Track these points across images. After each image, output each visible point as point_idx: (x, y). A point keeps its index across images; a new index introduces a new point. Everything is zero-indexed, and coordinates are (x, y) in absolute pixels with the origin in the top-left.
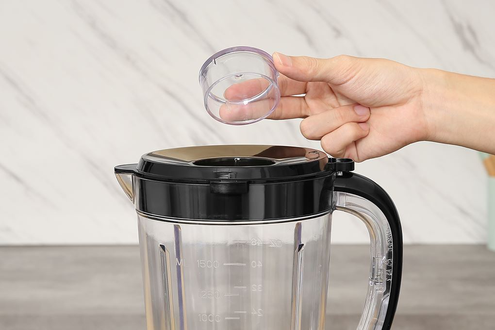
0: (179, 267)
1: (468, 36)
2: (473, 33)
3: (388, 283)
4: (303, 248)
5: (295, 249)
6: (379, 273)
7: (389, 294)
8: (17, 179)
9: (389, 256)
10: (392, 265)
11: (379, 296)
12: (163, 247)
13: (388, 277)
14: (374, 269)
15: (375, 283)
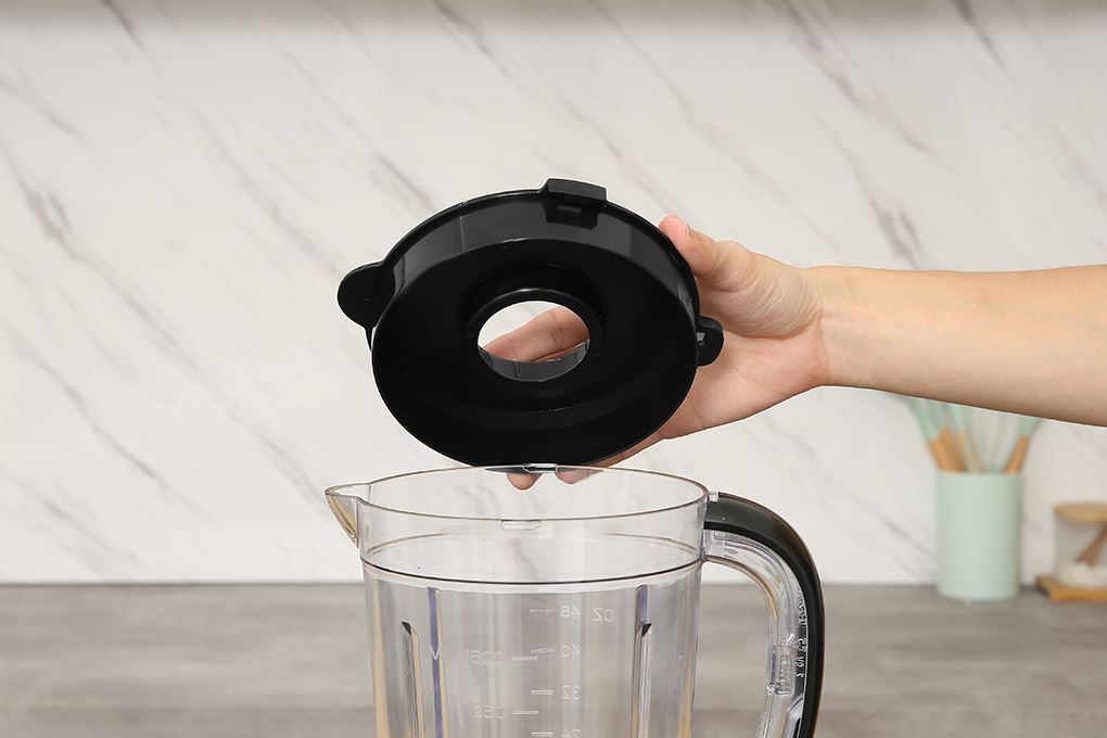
0: (436, 664)
1: (902, 232)
2: (910, 228)
3: (799, 681)
4: (650, 631)
5: (636, 632)
6: (784, 663)
7: (803, 695)
8: (148, 472)
9: (801, 634)
10: (806, 649)
11: (785, 703)
12: (407, 626)
13: (800, 670)
14: (774, 657)
15: (776, 691)
